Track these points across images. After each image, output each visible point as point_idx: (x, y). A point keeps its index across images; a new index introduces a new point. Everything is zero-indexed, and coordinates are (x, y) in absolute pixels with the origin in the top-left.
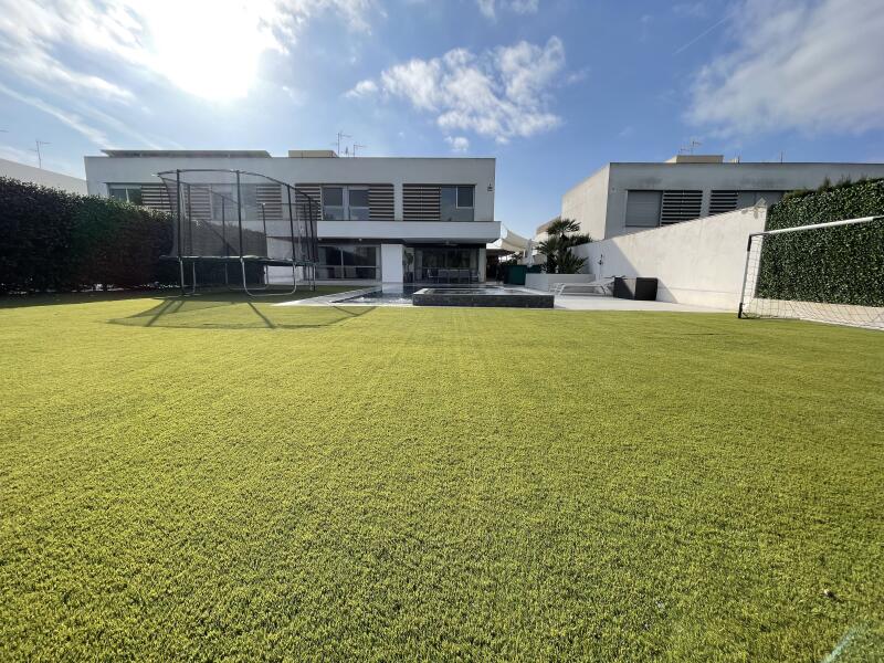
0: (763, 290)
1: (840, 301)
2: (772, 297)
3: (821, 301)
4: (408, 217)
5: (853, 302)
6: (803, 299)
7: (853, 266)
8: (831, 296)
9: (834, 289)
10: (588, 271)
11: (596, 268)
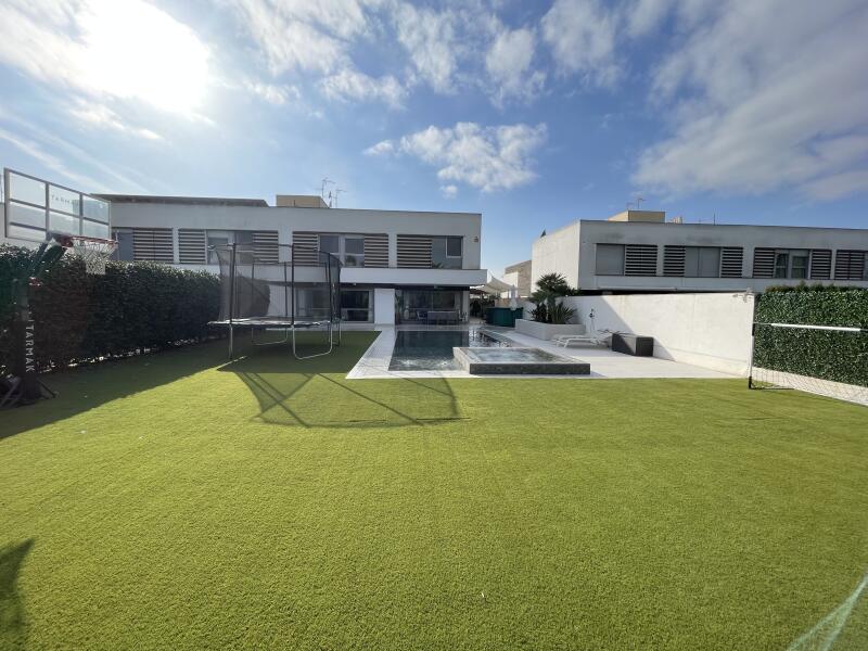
0: (758, 360)
1: (826, 378)
2: (767, 367)
3: (810, 376)
4: (400, 266)
5: (836, 379)
6: (793, 371)
7: (834, 351)
8: (817, 373)
9: (820, 368)
10: (577, 322)
11: (587, 320)
